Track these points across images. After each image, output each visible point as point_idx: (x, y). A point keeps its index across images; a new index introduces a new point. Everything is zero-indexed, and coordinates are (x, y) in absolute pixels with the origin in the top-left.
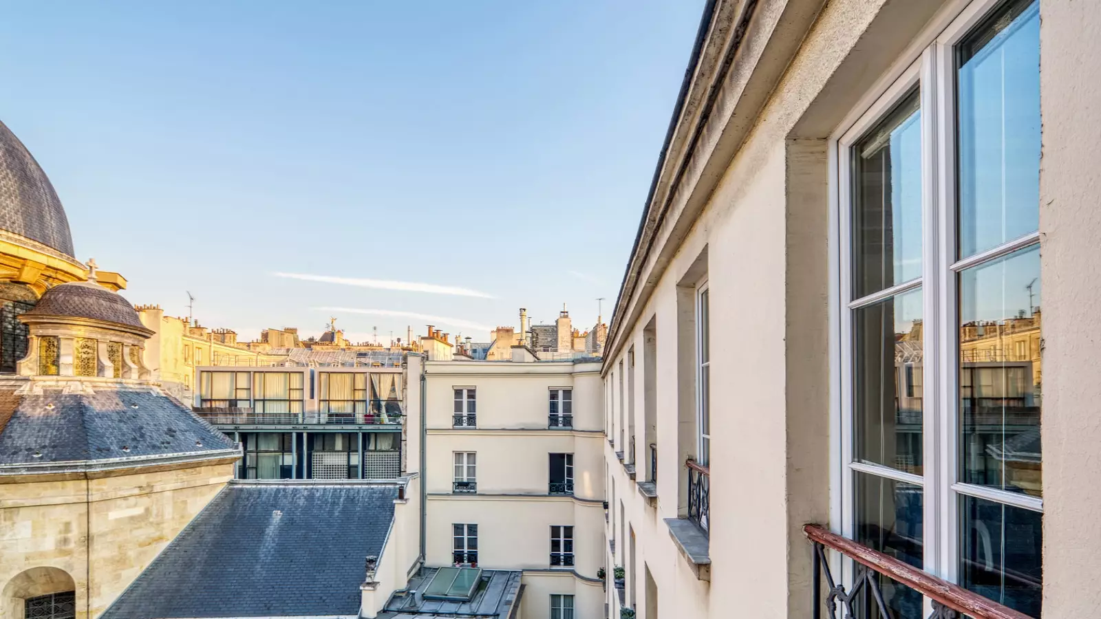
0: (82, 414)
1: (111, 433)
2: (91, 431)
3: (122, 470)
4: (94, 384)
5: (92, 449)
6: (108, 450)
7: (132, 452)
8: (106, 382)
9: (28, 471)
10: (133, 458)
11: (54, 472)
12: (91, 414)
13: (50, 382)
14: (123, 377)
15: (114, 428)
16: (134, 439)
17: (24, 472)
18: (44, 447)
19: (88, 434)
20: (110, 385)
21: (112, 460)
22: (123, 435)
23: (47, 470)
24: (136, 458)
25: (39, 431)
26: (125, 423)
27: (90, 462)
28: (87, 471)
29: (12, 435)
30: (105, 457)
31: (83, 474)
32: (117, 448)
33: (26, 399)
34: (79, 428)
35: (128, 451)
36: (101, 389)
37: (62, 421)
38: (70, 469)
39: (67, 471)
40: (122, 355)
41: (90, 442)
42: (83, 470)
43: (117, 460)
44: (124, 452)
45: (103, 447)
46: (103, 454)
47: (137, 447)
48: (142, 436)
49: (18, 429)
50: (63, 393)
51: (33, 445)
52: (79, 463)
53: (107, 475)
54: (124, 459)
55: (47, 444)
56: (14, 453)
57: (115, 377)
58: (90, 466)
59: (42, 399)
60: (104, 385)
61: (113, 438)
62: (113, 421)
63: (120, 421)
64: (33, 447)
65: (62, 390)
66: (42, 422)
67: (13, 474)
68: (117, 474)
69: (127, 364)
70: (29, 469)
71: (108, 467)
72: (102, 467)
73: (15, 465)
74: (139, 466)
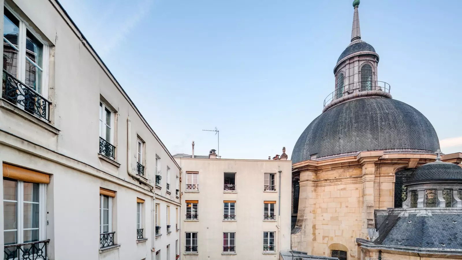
0: (423, 225)
1: (436, 236)
2: (425, 234)
3: (438, 255)
4: (433, 211)
5: (424, 242)
6: (433, 244)
7: (446, 246)
8: (440, 210)
9: (395, 249)
10: (446, 250)
11: (405, 251)
12: (428, 225)
13: (413, 211)
14: (453, 207)
15: (439, 233)
16: (450, 239)
17: (393, 249)
18: (403, 240)
19: (424, 235)
20: (442, 211)
21: (433, 249)
22: (443, 237)
23: (402, 250)
24: (448, 250)
25: (403, 232)
26: (446, 231)
27: (421, 249)
28: (419, 253)
29: (393, 233)
30: (430, 247)
31: (417, 254)
32: (437, 243)
33: (401, 218)
34: (420, 232)
35: (444, 245)
36: (437, 213)
37: (414, 229)
38: (411, 251)
39: (410, 251)
40: (453, 195)
41: (424, 239)
42: (417, 252)
43: (437, 249)
44: (441, 245)
45: (430, 242)
46: (429, 246)
47: (450, 244)
48: (455, 238)
49: (395, 231)
50: (417, 216)
51: (399, 238)
52: (417, 248)
53: (430, 256)
54: (441, 249)
55: (405, 238)
56: (392, 241)
57: (446, 207)
58: (420, 251)
59: (407, 218)
60: (439, 211)
61: (437, 238)
62: (439, 229)
63: (443, 230)
64: (399, 239)
65: (417, 214)
66: (405, 229)
67: (389, 249)
68: (436, 257)
69: (455, 200)
70: (395, 248)
71: (430, 252)
72: (426, 252)
73: (391, 246)
74: (449, 254)
